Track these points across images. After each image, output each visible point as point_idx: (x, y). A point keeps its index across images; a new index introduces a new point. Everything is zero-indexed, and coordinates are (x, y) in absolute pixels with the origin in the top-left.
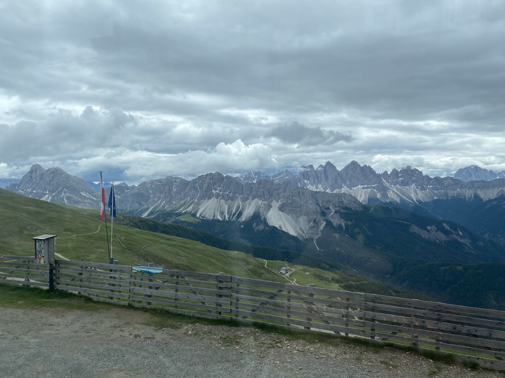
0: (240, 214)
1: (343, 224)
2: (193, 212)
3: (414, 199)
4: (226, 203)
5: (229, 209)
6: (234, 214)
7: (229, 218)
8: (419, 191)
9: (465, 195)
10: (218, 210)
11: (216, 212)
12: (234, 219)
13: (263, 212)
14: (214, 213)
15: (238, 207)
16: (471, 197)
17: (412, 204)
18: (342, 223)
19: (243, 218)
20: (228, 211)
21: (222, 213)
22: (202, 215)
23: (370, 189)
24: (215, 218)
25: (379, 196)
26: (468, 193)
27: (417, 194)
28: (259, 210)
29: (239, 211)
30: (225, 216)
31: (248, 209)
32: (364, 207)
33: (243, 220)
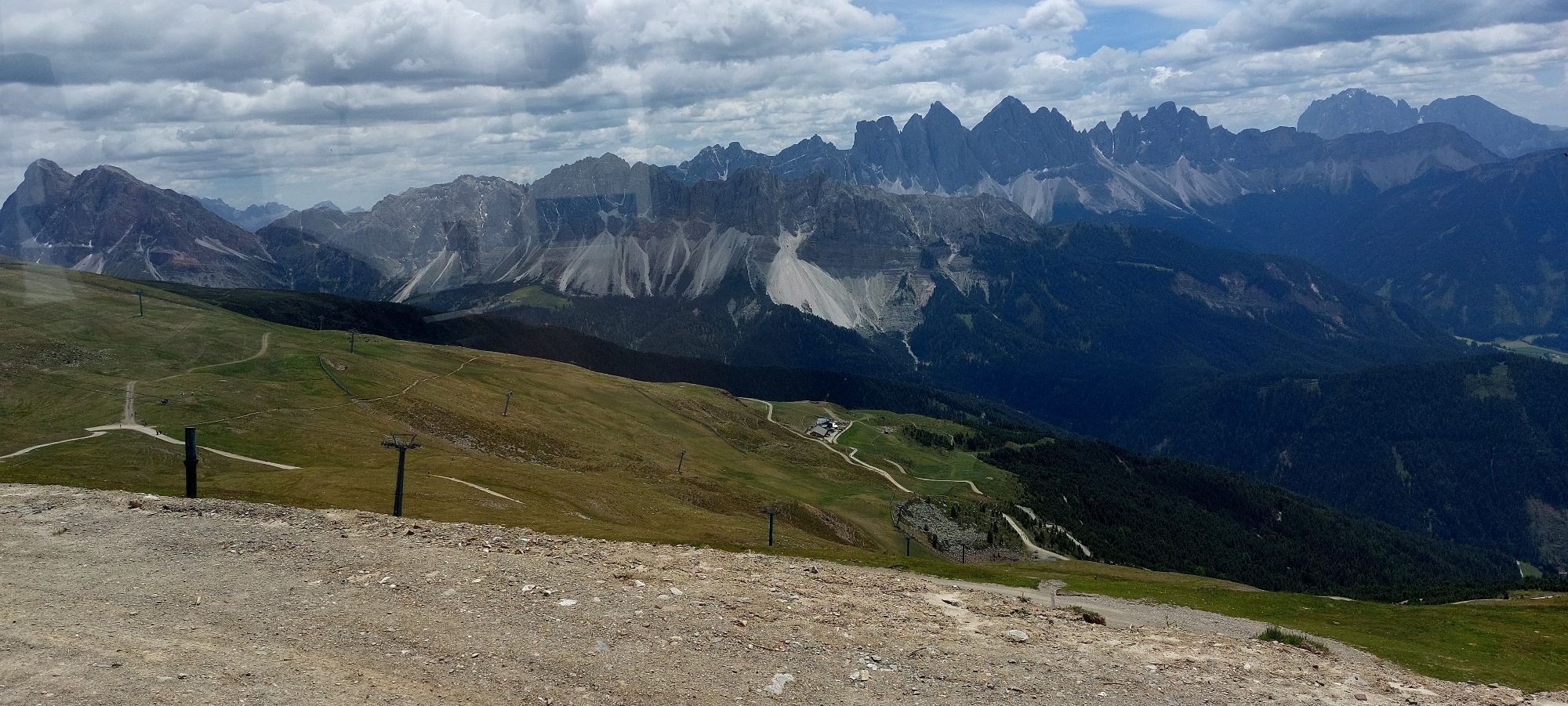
0: (688, 276)
1: (984, 285)
2: (547, 278)
3: (1185, 199)
4: (642, 245)
5: (652, 262)
6: (671, 277)
7: (655, 290)
8: (1196, 175)
9: (1328, 179)
10: (620, 268)
11: (615, 275)
12: (671, 291)
13: (753, 267)
14: (610, 278)
15: (680, 256)
16: (1345, 181)
17: (1176, 212)
18: (982, 282)
19: (698, 288)
20: (651, 269)
21: (634, 277)
22: (574, 287)
23: (1058, 179)
24: (614, 292)
25: (1083, 196)
26: (1337, 173)
27: (1191, 183)
28: (742, 262)
29: (683, 268)
30: (643, 285)
31: (711, 259)
32: (1042, 231)
33: (698, 293)
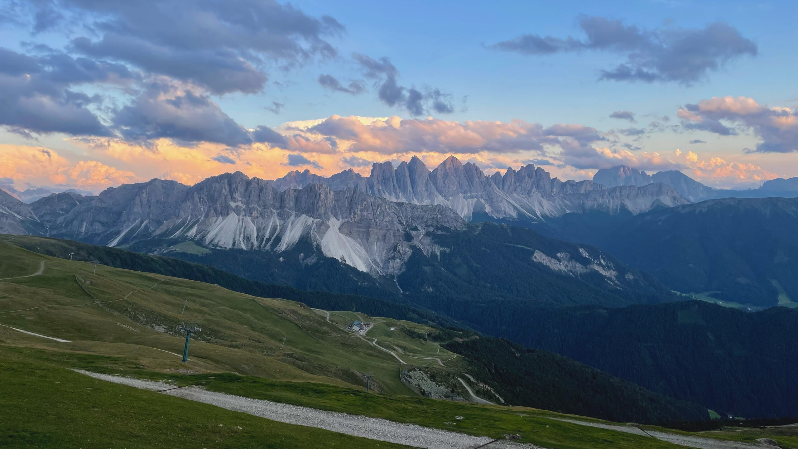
0: (278, 240)
2: (198, 237)
3: (538, 214)
4: (253, 222)
5: (258, 231)
6: (268, 240)
7: (259, 247)
8: (545, 202)
9: (608, 207)
10: (240, 234)
11: (237, 237)
12: (268, 247)
13: (315, 236)
14: (234, 239)
15: (274, 229)
16: (616, 209)
17: (533, 220)
18: (436, 251)
19: (283, 247)
20: (258, 235)
21: (247, 239)
22: (213, 243)
23: (476, 199)
24: (236, 247)
26: (612, 204)
27: (541, 206)
28: (308, 233)
29: (275, 235)
30: (252, 243)
31: (291, 231)
32: (468, 226)
